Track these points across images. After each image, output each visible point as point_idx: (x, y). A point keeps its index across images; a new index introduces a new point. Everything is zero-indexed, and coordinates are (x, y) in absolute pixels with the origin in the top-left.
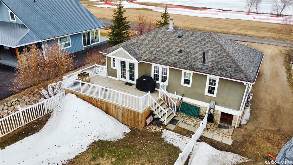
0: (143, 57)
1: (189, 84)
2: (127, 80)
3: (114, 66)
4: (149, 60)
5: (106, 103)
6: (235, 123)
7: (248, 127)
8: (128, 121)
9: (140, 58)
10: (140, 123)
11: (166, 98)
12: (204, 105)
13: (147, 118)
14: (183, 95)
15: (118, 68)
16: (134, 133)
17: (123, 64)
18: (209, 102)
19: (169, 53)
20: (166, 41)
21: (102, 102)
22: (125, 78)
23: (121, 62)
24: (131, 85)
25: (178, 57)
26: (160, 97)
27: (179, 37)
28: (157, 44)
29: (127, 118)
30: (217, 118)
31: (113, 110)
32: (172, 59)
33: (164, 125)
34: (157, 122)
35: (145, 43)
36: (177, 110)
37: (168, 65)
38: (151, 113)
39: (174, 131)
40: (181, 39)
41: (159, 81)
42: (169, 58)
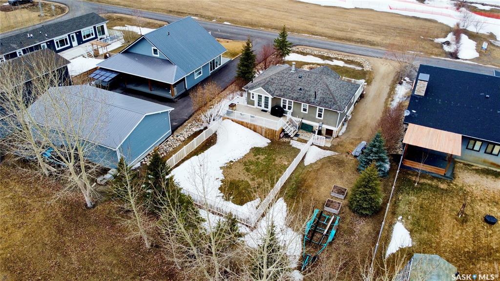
0: (275, 93)
1: (306, 111)
2: (263, 108)
3: (253, 98)
4: (280, 96)
5: (254, 125)
6: (334, 135)
7: (342, 137)
8: (268, 136)
9: (273, 94)
10: (277, 137)
11: (291, 120)
12: (316, 125)
13: (280, 134)
14: (302, 119)
15: (256, 99)
16: (273, 142)
17: (260, 97)
18: (319, 123)
19: (293, 91)
20: (290, 80)
21: (251, 125)
22: (261, 106)
23: (259, 95)
24: (266, 111)
25: (299, 94)
26: (287, 120)
27: (300, 78)
28: (284, 83)
29: (269, 134)
30: (324, 132)
31: (259, 129)
32: (295, 95)
33: (291, 138)
34: (287, 136)
35: (275, 82)
36: (299, 128)
37: (292, 100)
38: (283, 130)
39: (297, 140)
40: (301, 79)
41: (286, 109)
42: (293, 94)
